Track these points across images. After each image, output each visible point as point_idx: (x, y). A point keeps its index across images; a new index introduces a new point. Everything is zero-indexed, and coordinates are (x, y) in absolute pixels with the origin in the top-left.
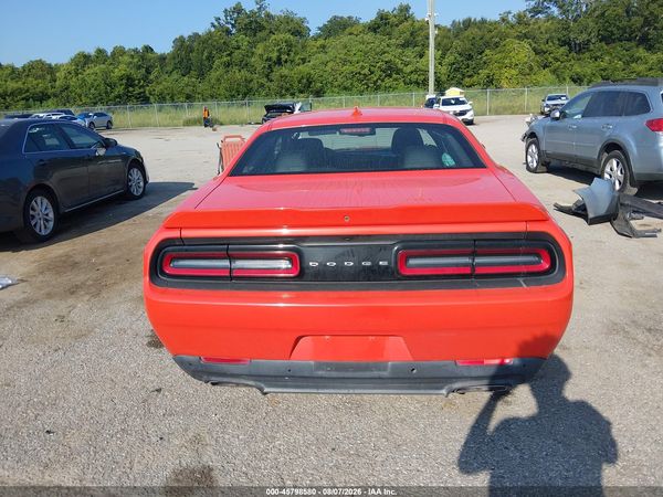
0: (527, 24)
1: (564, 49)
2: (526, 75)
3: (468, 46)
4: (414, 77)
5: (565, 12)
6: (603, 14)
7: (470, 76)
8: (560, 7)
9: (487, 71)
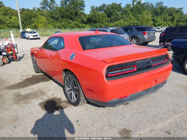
0: (41, 11)
1: (52, 19)
2: (45, 26)
3: (25, 16)
4: (10, 25)
5: (51, 9)
6: (60, 10)
7: (27, 25)
8: (49, 8)
9: (34, 24)
